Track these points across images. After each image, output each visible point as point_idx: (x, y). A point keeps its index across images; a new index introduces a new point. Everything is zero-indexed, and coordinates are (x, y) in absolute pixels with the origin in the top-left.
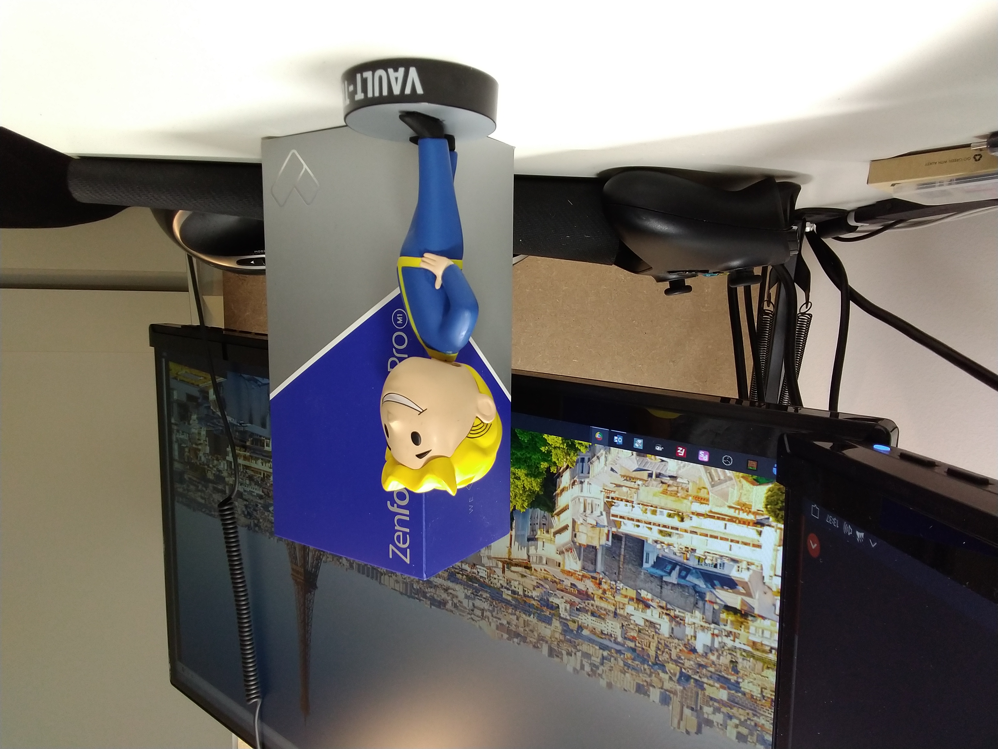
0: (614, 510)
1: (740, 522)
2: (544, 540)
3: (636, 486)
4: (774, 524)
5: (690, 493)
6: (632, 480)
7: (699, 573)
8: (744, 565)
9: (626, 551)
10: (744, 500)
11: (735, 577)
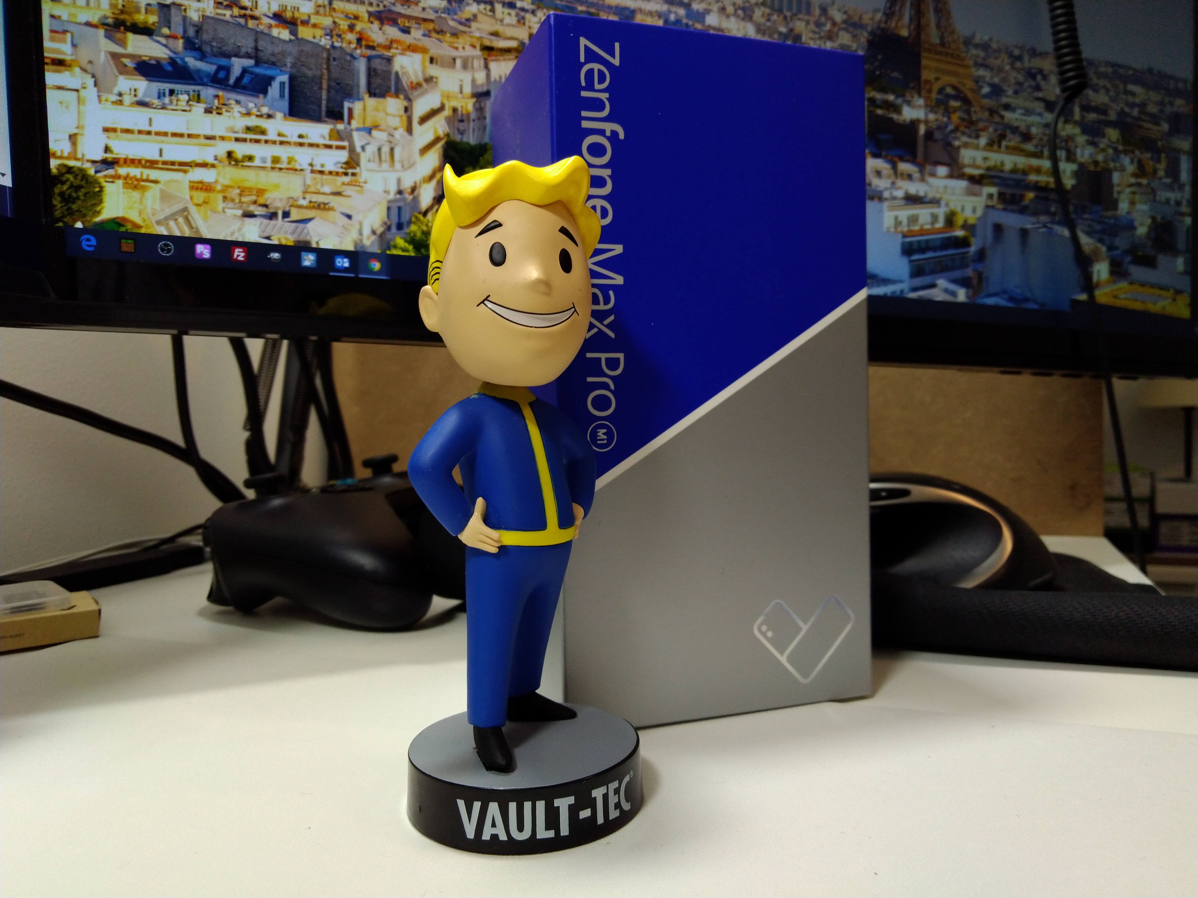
0: (343, 156)
1: (140, 161)
2: (460, 96)
3: (308, 196)
4: (87, 165)
5: (220, 197)
6: (316, 205)
7: (198, 79)
8: (128, 99)
9: (319, 96)
10: (136, 195)
11: (139, 80)
